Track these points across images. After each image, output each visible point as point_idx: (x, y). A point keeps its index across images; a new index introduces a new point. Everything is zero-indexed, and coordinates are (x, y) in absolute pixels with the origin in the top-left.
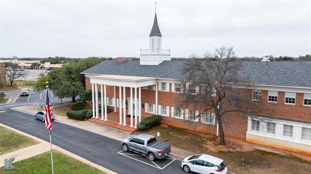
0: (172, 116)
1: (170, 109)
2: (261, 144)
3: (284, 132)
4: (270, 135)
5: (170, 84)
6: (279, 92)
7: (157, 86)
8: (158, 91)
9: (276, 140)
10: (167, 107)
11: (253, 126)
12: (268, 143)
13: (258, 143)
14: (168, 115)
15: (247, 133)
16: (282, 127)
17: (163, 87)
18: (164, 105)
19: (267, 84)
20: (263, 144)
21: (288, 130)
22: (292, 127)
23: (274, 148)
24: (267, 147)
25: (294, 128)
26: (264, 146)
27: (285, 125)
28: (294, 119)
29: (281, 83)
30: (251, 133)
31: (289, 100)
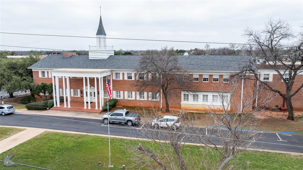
0: (126, 98)
1: (124, 93)
2: (190, 109)
3: (203, 99)
4: (195, 103)
5: (123, 74)
6: (200, 75)
7: (111, 76)
8: (112, 80)
9: (199, 105)
10: (121, 91)
11: (184, 98)
12: (194, 107)
13: (188, 109)
14: (122, 98)
15: (181, 103)
16: (202, 96)
17: (116, 77)
18: (118, 91)
19: (193, 70)
20: (191, 109)
21: (205, 97)
22: (207, 95)
23: (198, 110)
24: (194, 110)
25: (208, 96)
26: (192, 110)
27: (203, 95)
28: (208, 91)
29: (201, 69)
30: (184, 103)
31: (205, 79)
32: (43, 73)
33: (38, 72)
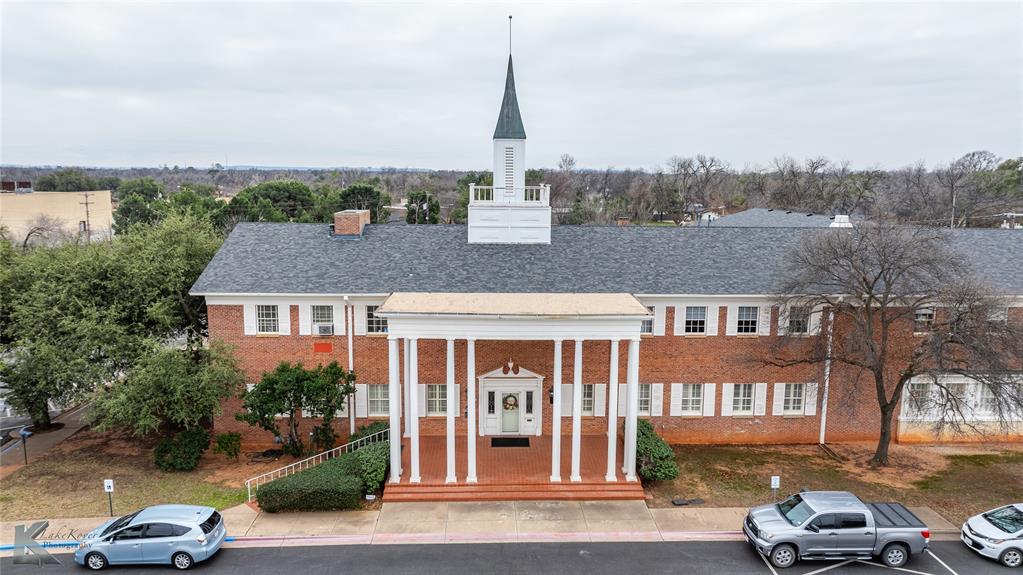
1: (667, 391)
10: (654, 385)
13: (927, 439)
14: (657, 410)
18: (642, 383)
23: (963, 442)
24: (948, 442)
32: (268, 313)
33: (240, 309)
